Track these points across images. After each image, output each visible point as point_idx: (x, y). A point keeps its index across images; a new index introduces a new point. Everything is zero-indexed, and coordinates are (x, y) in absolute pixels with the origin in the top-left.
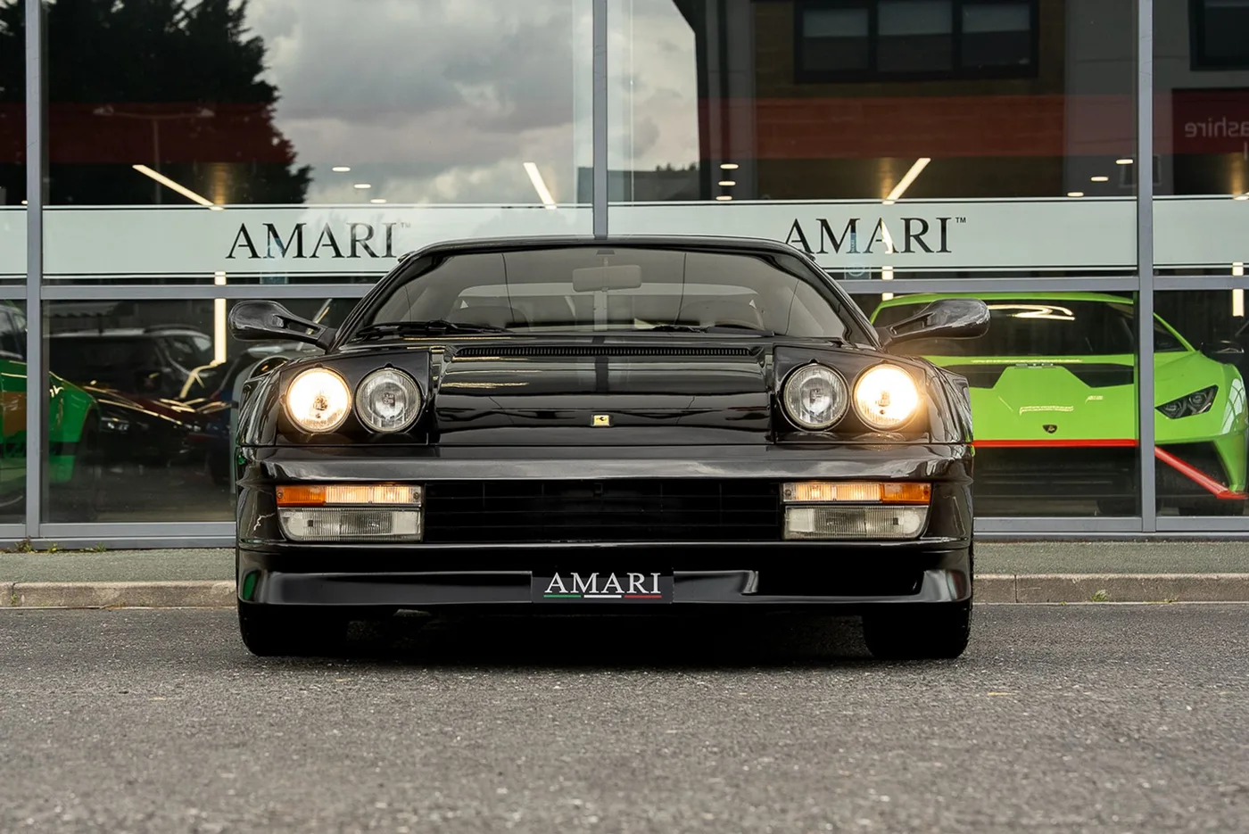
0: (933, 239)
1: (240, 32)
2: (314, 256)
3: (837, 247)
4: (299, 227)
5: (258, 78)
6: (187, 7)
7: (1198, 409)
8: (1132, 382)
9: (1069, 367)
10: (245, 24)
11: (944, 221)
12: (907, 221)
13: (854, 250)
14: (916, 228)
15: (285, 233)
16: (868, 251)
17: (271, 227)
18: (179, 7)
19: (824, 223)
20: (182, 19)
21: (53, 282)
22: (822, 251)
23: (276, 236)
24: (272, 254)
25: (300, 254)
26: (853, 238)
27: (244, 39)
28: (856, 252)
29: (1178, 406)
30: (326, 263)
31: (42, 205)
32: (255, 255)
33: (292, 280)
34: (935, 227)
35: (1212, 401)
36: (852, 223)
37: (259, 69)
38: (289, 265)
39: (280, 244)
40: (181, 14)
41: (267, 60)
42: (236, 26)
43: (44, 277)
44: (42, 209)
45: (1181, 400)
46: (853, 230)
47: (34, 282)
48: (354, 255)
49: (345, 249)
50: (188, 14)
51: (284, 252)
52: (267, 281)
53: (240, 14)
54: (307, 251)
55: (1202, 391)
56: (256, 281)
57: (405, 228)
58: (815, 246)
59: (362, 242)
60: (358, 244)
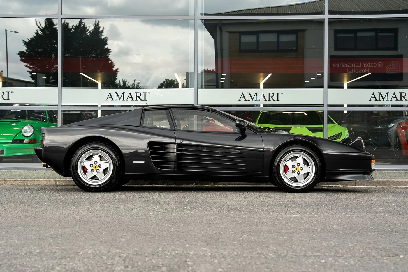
0: (275, 97)
1: (102, 36)
2: (127, 100)
3: (252, 99)
4: (123, 93)
5: (106, 47)
6: (90, 30)
7: (337, 138)
8: (322, 131)
9: (307, 127)
10: (103, 34)
11: (278, 93)
12: (269, 93)
13: (256, 100)
14: (271, 95)
15: (120, 94)
16: (260, 100)
17: (117, 93)
18: (88, 30)
19: (249, 94)
20: (88, 33)
21: (64, 106)
22: (249, 100)
23: (118, 95)
24: (117, 100)
25: (124, 100)
26: (256, 97)
27: (103, 37)
28: (257, 100)
29: (333, 137)
30: (130, 102)
31: (62, 87)
32: (113, 100)
33: (122, 106)
34: (276, 95)
35: (341, 136)
36: (256, 93)
37: (106, 44)
38: (121, 102)
39: (119, 97)
40: (88, 32)
41: (108, 42)
42: (101, 34)
43: (62, 105)
45: (333, 136)
46: (256, 95)
47: (59, 105)
48: (136, 100)
50: (90, 32)
51: (120, 99)
52: (115, 106)
53: (102, 31)
54: (125, 99)
55: (338, 134)
56: (113, 106)
57: (149, 94)
58: (247, 99)
59: (139, 97)
60: (138, 97)
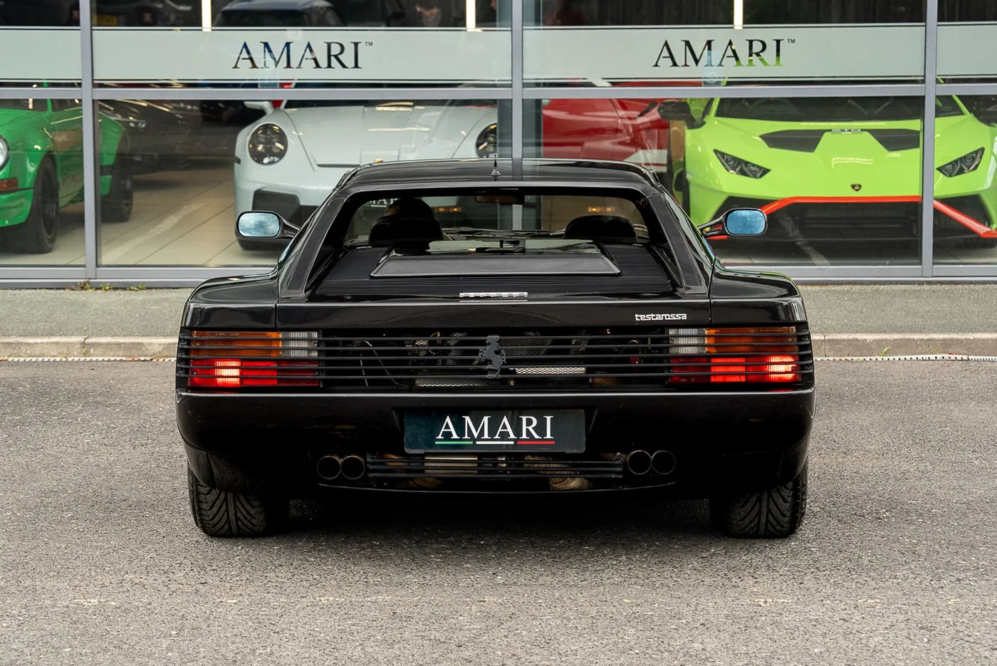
0: (770, 55)
2: (299, 67)
3: (697, 61)
4: (288, 45)
11: (778, 42)
12: (751, 42)
13: (709, 64)
14: (757, 47)
15: (277, 48)
16: (720, 65)
17: (266, 45)
19: (688, 43)
21: (101, 86)
22: (686, 65)
23: (270, 51)
24: (267, 65)
25: (289, 66)
26: (710, 55)
28: (711, 65)
30: (308, 73)
31: (92, 25)
32: (254, 66)
34: (772, 47)
36: (709, 43)
38: (281, 73)
39: (274, 59)
43: (95, 82)
44: (92, 30)
46: (710, 49)
47: (87, 84)
48: (329, 66)
49: (323, 62)
51: (277, 63)
52: (264, 86)
54: (294, 63)
56: (255, 86)
57: (368, 47)
58: (680, 61)
59: (336, 57)
60: (333, 58)
